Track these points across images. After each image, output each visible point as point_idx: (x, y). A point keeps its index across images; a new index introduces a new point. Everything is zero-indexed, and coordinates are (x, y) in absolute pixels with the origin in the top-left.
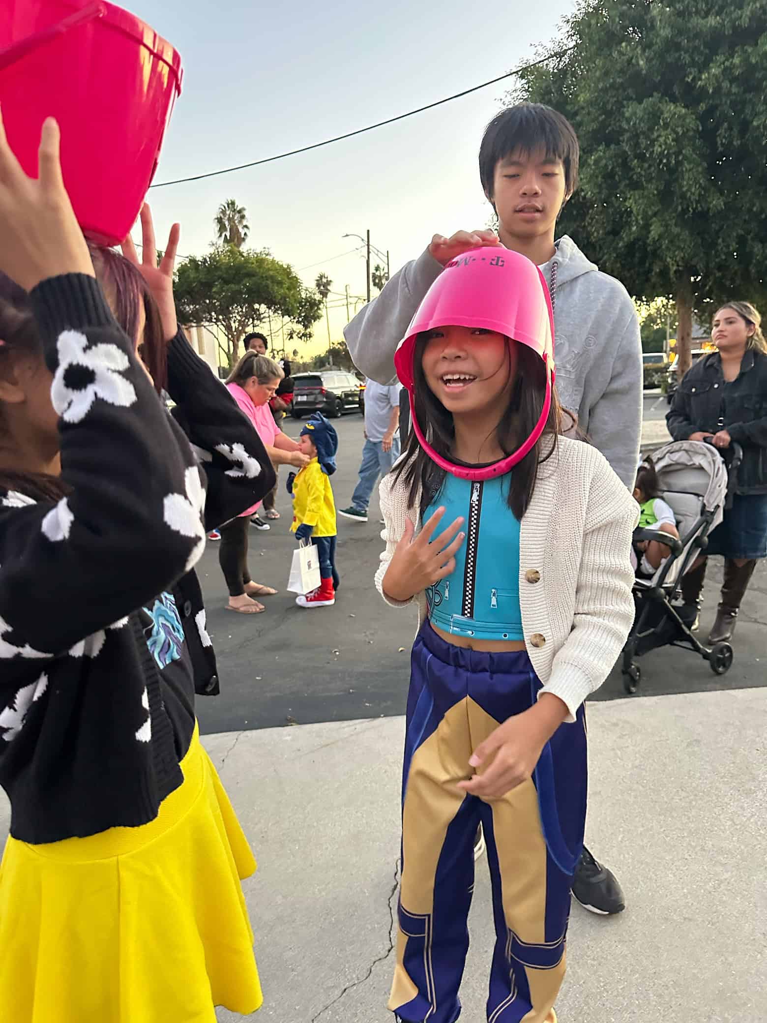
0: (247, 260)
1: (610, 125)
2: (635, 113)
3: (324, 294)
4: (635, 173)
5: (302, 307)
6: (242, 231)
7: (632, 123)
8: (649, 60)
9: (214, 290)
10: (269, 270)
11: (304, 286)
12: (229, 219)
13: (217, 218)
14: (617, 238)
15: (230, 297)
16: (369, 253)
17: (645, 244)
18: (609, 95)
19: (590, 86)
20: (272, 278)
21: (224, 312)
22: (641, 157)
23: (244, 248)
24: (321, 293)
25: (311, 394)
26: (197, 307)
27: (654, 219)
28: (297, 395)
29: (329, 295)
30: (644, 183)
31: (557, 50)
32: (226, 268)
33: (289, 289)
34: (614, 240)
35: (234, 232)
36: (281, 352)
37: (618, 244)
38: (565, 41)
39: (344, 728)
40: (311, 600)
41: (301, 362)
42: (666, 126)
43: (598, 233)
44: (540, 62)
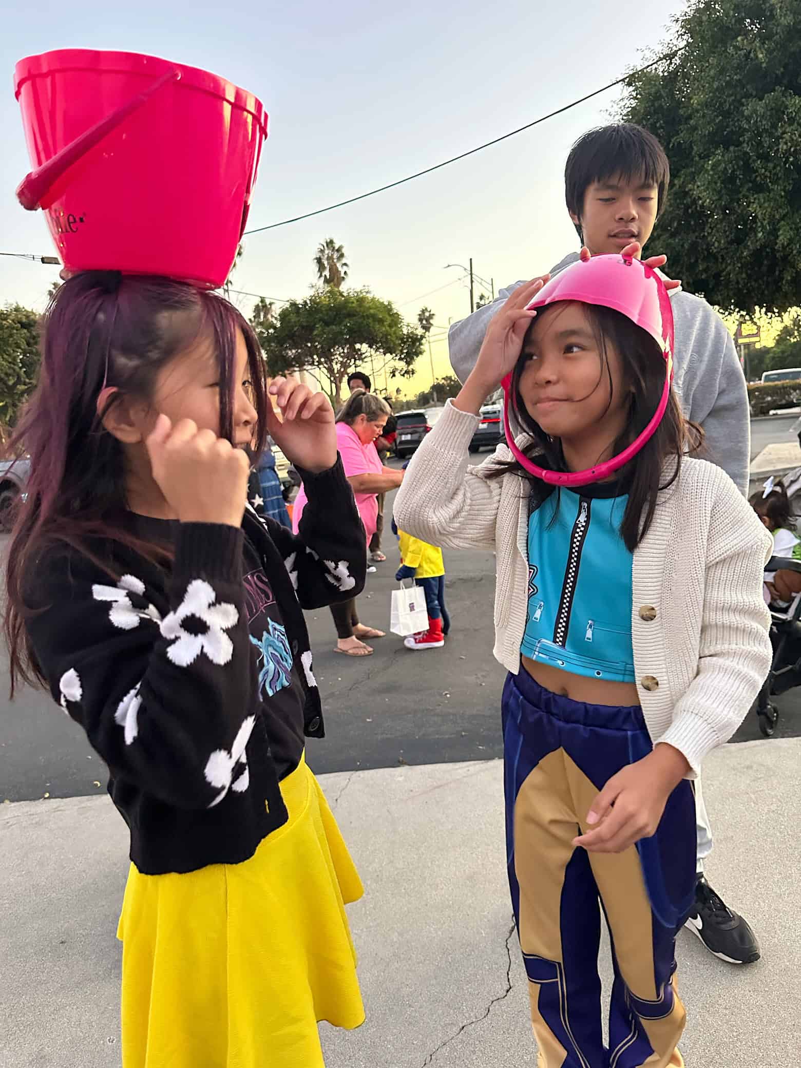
0: (347, 300)
1: (727, 126)
2: (755, 111)
3: (427, 328)
4: (759, 175)
5: (404, 343)
6: (342, 270)
7: (752, 122)
8: (769, 52)
9: (315, 332)
10: (370, 308)
11: (405, 322)
12: (329, 258)
13: (317, 258)
14: (741, 246)
15: (331, 339)
16: (472, 282)
17: (773, 250)
18: (726, 93)
19: (703, 87)
20: (373, 316)
21: (327, 355)
22: (765, 157)
23: (344, 288)
24: (423, 327)
25: (416, 432)
26: (299, 351)
27: (782, 223)
28: (401, 434)
29: (432, 329)
30: (770, 184)
31: (666, 51)
32: (326, 310)
33: (390, 326)
34: (737, 250)
35: (334, 271)
36: (384, 391)
37: (742, 253)
38: (675, 42)
39: (457, 769)
40: (420, 642)
41: (405, 401)
42: (791, 120)
43: (719, 242)
44: (648, 66)
